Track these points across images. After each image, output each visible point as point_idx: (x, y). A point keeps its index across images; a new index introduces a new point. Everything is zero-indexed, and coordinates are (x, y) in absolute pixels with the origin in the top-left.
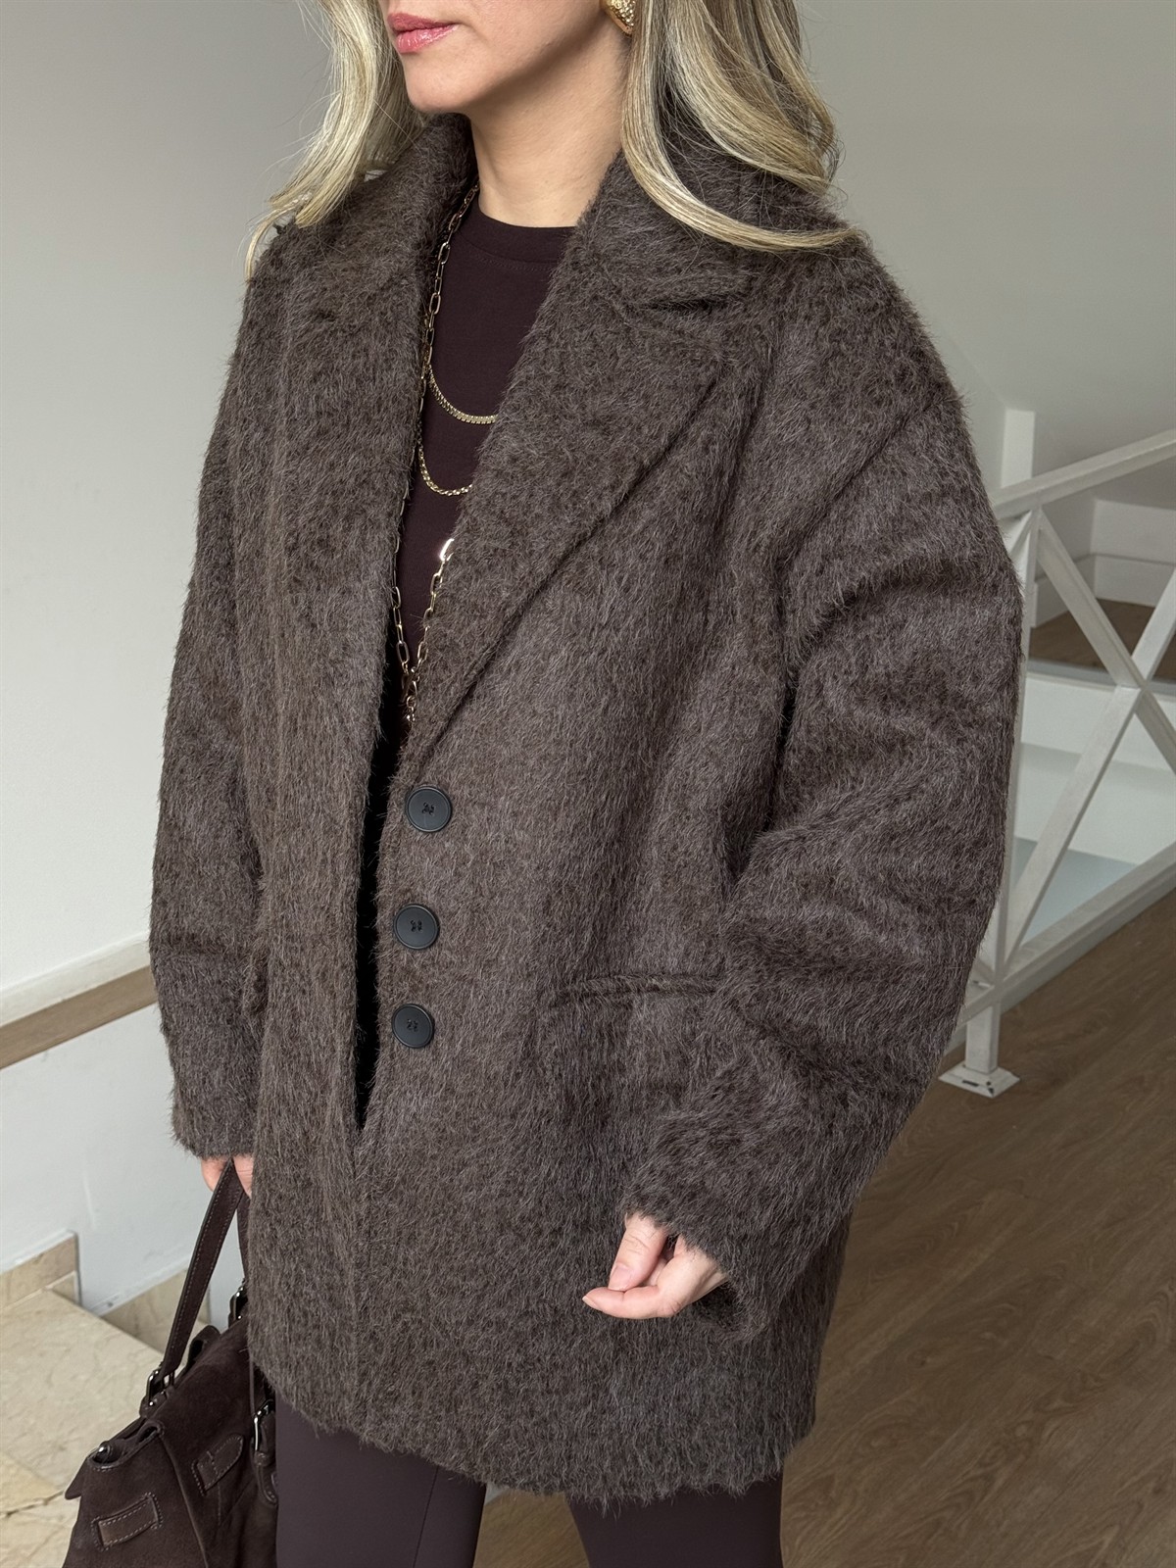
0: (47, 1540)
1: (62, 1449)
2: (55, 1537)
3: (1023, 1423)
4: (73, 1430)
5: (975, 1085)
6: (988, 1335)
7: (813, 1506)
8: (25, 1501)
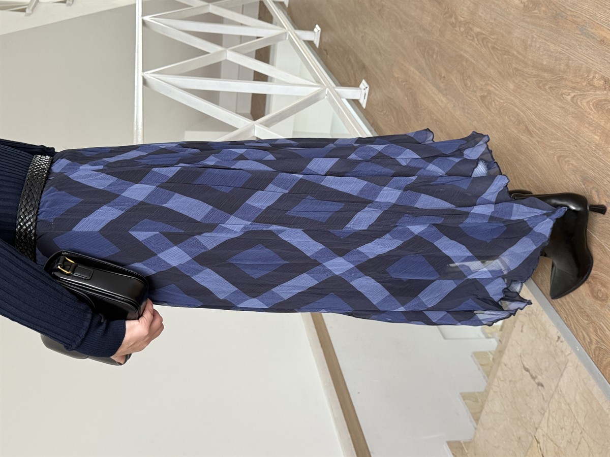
0: (552, 441)
1: (520, 438)
2: (550, 437)
3: (460, 30)
4: (514, 435)
5: (365, 94)
6: (435, 56)
7: (490, 100)
8: (538, 451)
